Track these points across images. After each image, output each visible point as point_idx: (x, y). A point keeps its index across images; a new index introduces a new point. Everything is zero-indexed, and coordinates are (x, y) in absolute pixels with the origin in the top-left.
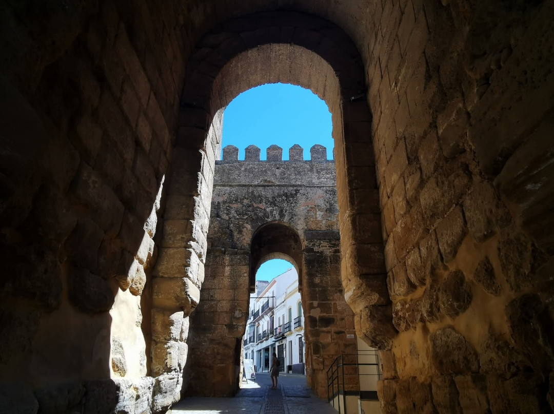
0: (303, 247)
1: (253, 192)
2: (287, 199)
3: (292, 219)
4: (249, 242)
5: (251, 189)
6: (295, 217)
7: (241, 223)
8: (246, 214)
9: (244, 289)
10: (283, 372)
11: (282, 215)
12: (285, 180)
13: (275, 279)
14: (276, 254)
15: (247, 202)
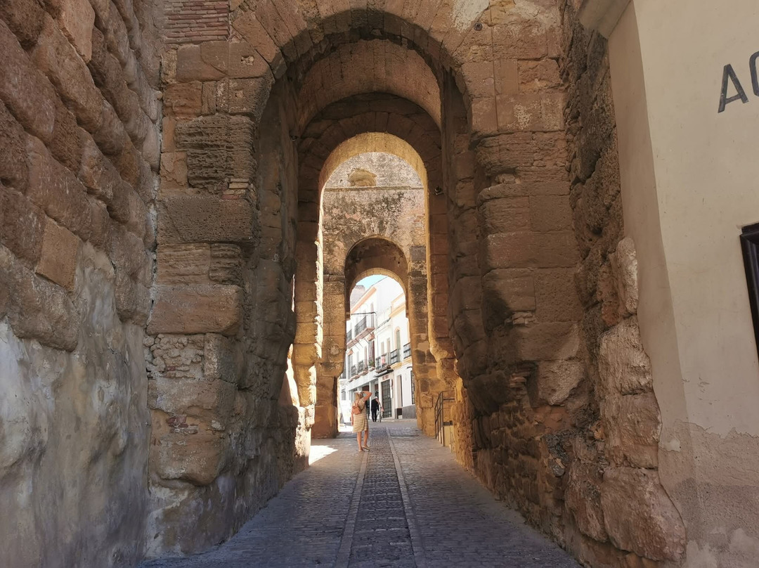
0: (409, 271)
1: (343, 198)
2: (387, 206)
3: (395, 233)
4: (343, 264)
5: (341, 194)
6: (398, 231)
7: (331, 240)
8: (337, 228)
9: (340, 322)
10: (390, 418)
11: (382, 228)
12: (385, 167)
13: (375, 286)
14: (375, 270)
15: (337, 212)
